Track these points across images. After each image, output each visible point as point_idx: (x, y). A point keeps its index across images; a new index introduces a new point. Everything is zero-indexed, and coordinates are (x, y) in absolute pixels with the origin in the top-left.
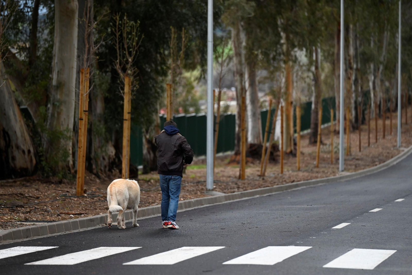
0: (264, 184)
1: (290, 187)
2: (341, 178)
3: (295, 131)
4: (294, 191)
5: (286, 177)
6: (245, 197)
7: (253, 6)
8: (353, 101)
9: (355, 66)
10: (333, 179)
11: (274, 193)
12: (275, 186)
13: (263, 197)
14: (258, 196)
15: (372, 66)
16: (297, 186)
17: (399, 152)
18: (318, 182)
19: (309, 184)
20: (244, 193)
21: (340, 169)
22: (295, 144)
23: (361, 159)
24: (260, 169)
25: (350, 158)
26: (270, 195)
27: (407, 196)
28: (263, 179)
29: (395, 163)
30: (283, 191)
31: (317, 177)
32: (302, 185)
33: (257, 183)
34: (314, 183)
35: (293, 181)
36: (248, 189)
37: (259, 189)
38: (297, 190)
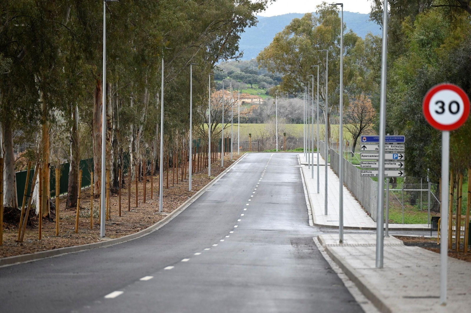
0: (23, 250)
1: (52, 254)
2: (102, 244)
3: (53, 195)
4: (55, 257)
5: (46, 243)
6: (6, 264)
7: (9, 63)
8: (111, 164)
9: (114, 127)
10: (94, 245)
11: (35, 260)
12: (36, 253)
13: (24, 264)
14: (19, 263)
15: (131, 127)
16: (58, 252)
17: (161, 217)
18: (79, 249)
19: (71, 250)
20: (5, 260)
21: (101, 235)
22: (52, 208)
23: (122, 225)
24: (17, 234)
25: (110, 223)
26: (31, 262)
27: (176, 263)
28: (22, 245)
29: (157, 229)
30: (44, 257)
31: (78, 244)
32: (64, 251)
33: (15, 249)
34: (75, 249)
35: (54, 248)
36: (8, 255)
37: (20, 256)
38: (59, 257)
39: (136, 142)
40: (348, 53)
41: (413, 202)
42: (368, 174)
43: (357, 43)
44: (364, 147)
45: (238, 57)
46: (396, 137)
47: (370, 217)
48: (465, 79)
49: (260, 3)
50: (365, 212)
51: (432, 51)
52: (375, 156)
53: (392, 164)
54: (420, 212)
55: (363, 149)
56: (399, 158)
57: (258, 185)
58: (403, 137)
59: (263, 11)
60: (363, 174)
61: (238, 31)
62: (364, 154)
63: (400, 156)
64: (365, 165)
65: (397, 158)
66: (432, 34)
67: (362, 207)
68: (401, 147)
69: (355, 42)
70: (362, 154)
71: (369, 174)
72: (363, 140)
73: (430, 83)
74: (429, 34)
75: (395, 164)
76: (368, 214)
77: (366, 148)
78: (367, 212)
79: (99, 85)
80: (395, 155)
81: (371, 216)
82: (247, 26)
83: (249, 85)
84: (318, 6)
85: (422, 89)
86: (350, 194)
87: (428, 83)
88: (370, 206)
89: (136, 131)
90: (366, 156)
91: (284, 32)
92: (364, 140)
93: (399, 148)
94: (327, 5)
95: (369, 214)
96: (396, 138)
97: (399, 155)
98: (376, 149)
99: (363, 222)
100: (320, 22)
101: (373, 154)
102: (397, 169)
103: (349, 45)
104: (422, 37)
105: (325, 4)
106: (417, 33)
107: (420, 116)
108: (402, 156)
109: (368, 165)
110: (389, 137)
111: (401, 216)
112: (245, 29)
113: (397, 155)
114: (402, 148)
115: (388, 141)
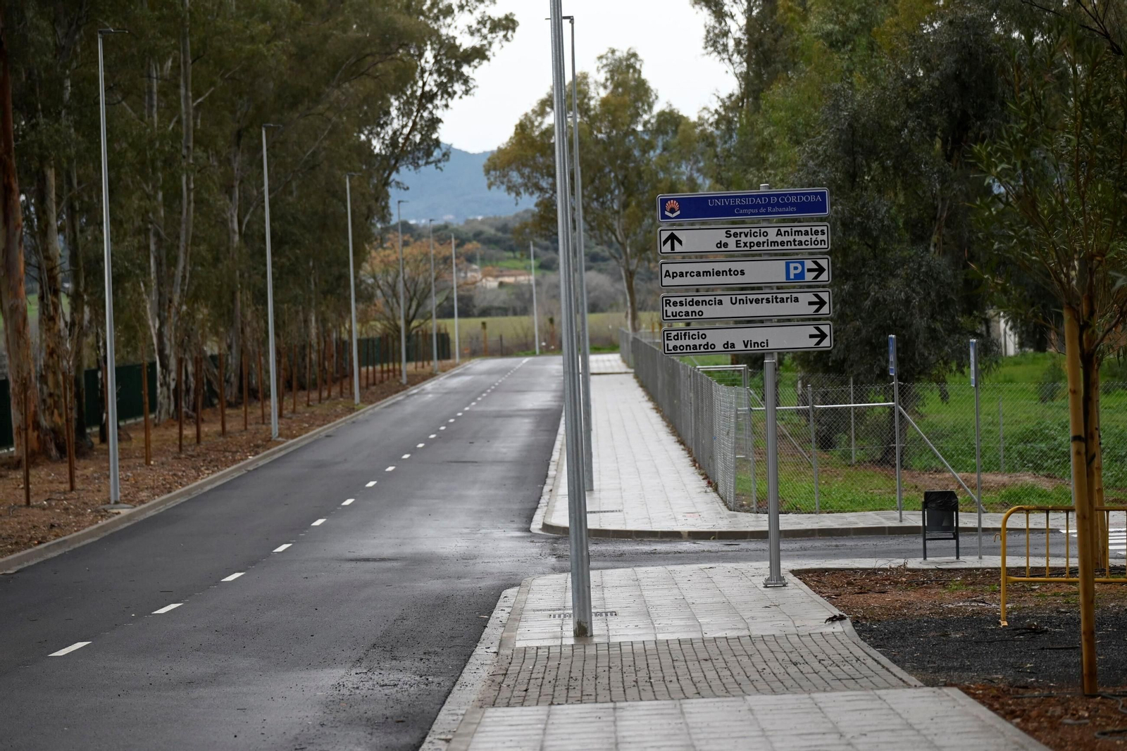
39: (166, 330)
40: (665, 149)
41: (826, 443)
42: (691, 342)
43: (681, 127)
44: (672, 238)
45: (439, 161)
46: (796, 195)
47: (715, 495)
48: (955, 105)
49: (478, 46)
50: (701, 478)
51: (855, 60)
52: (718, 273)
53: (782, 300)
54: (851, 470)
55: (667, 248)
56: (809, 276)
57: (457, 418)
58: (823, 195)
59: (485, 62)
60: (672, 344)
61: (436, 107)
62: (672, 268)
63: (815, 267)
64: (678, 309)
65: (800, 276)
66: (855, 17)
67: (694, 462)
68: (816, 233)
69: (677, 126)
70: (665, 268)
71: (697, 342)
72: (667, 213)
73: (863, 120)
74: (848, 19)
75: (797, 300)
76: (709, 483)
77: (680, 242)
78: (706, 477)
79: (8, 177)
80: (792, 266)
81: (719, 488)
82: (456, 97)
83: (511, 254)
84: (601, 58)
85: (844, 137)
86: (668, 430)
87: (857, 121)
88: (713, 460)
89: (164, 305)
90: (681, 275)
91: (534, 111)
92: (672, 211)
93: (808, 238)
94: (618, 54)
95: (712, 484)
96: (793, 199)
97: (809, 264)
98: (719, 244)
99: (694, 510)
100: (605, 87)
101: (708, 267)
102: (804, 320)
103: (667, 133)
104: (830, 27)
105: (613, 52)
106: (815, 18)
107: (843, 209)
108: (820, 270)
109: (690, 309)
110: (769, 196)
111: (803, 486)
112: (450, 102)
113: (802, 264)
114: (820, 237)
115: (763, 210)
